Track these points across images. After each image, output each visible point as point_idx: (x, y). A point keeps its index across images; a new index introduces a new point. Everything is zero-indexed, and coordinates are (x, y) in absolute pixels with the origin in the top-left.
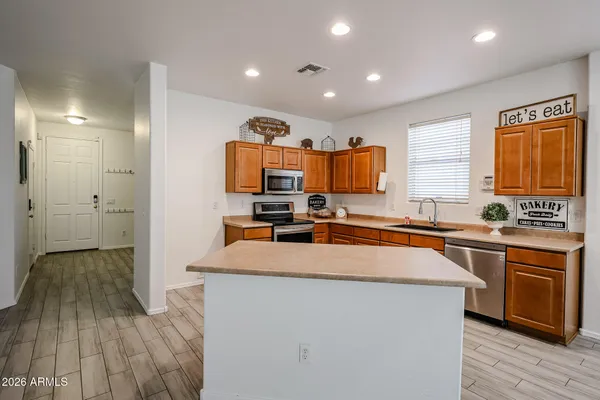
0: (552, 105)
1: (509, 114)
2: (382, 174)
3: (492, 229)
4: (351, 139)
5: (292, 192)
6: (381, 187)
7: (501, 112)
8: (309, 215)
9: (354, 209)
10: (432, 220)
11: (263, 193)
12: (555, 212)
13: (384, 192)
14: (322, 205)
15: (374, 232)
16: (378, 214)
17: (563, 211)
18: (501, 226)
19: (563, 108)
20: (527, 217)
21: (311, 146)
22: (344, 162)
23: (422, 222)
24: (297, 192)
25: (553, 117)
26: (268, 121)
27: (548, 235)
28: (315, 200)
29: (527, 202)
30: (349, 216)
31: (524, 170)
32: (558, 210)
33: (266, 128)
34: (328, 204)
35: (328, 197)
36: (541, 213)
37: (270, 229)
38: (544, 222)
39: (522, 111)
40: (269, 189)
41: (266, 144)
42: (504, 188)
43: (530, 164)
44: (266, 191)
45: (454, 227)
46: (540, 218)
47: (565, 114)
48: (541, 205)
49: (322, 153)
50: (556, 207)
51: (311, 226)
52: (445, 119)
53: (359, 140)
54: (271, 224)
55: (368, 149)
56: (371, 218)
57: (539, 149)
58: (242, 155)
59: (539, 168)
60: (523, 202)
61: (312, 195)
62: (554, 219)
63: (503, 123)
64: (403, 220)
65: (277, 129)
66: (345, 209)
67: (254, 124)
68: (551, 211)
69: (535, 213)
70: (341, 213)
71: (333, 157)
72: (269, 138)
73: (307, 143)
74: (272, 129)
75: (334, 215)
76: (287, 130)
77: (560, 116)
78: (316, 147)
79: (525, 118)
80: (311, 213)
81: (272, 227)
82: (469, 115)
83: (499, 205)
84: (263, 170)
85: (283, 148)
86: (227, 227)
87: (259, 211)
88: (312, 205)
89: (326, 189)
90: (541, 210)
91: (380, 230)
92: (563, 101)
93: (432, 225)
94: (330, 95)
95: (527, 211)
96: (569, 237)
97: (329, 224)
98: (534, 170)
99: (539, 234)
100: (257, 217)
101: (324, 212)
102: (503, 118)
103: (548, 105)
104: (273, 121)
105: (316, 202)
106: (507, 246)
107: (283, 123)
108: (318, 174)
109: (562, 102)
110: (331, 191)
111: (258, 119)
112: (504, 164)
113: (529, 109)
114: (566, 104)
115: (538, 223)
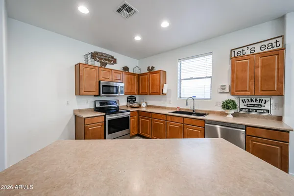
0: (266, 43)
1: (237, 51)
2: (165, 85)
3: (228, 114)
4: (149, 67)
5: (117, 95)
6: (165, 92)
7: (232, 50)
8: (127, 106)
9: (150, 103)
10: (192, 109)
11: (99, 95)
12: (263, 104)
13: (166, 94)
14: (134, 101)
15: (163, 116)
16: (162, 105)
17: (268, 103)
18: (233, 112)
19: (274, 44)
20: (246, 107)
21: (128, 71)
22: (145, 79)
23: (186, 109)
24: (120, 95)
25: (266, 50)
26: (103, 55)
27: (258, 117)
28: (130, 98)
29: (246, 99)
30: (147, 106)
31: (250, 81)
32: (265, 103)
33: (102, 59)
34: (137, 101)
35: (137, 97)
36: (254, 105)
37: (104, 117)
38: (256, 110)
39: (245, 48)
40: (103, 93)
41: (101, 67)
42: (237, 91)
43: (254, 77)
44: (102, 94)
45: (204, 113)
46: (254, 108)
47: (276, 48)
48: (254, 100)
49: (134, 74)
50: (264, 102)
51: (129, 113)
52: (198, 56)
53: (153, 68)
54: (104, 114)
55: (157, 72)
56: (159, 107)
57: (260, 69)
58: (84, 72)
59: (260, 79)
60: (243, 99)
61: (129, 96)
62: (263, 108)
63: (233, 56)
64: (176, 109)
65: (109, 60)
66: (146, 103)
67: (94, 55)
68: (260, 103)
69: (251, 105)
70: (144, 105)
71: (139, 77)
72: (104, 65)
73: (126, 69)
74: (106, 60)
75: (140, 106)
76: (115, 61)
77: (272, 49)
78: (131, 71)
79: (247, 52)
80: (128, 105)
81: (105, 116)
82: (211, 53)
83: (232, 101)
84: (100, 82)
85: (112, 70)
86: (76, 116)
87: (98, 105)
88: (129, 101)
89: (136, 93)
90: (254, 103)
91: (166, 115)
92: (275, 40)
93: (192, 111)
94: (138, 38)
95: (246, 104)
96: (272, 118)
97: (138, 111)
98: (256, 81)
99: (253, 116)
100: (96, 110)
101: (135, 105)
102: (233, 53)
103: (263, 43)
104: (107, 55)
105: (131, 99)
106: (246, 126)
107: (112, 57)
108: (132, 85)
109: (273, 41)
110: (139, 94)
111: (97, 53)
112: (237, 78)
113: (250, 47)
114: (276, 42)
115: (253, 111)
